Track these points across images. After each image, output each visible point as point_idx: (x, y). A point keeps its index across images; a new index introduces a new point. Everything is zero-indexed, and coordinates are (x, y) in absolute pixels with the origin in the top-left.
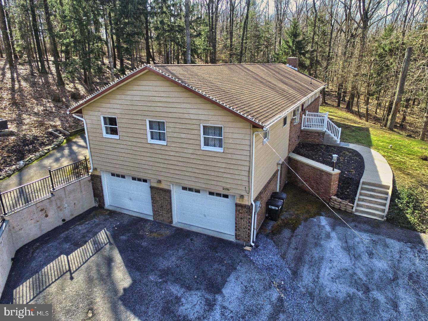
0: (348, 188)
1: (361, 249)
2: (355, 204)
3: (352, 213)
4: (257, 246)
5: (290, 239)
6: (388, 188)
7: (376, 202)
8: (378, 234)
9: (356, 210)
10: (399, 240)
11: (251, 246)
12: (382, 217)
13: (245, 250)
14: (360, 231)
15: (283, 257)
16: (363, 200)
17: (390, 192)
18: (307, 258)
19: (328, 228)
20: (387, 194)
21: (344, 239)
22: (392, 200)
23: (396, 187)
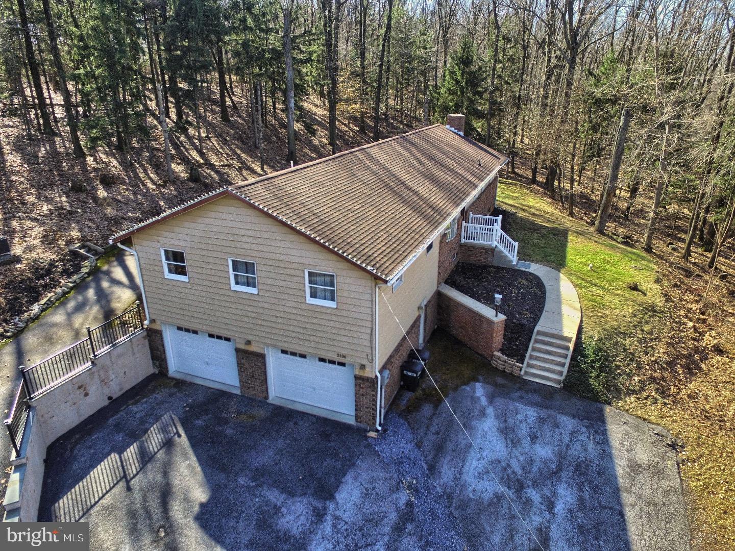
0: (517, 339)
1: (524, 430)
2: (525, 363)
3: (519, 377)
4: (385, 431)
5: (431, 419)
6: (569, 340)
7: (553, 360)
8: (548, 408)
9: (526, 373)
10: (574, 417)
11: (377, 431)
12: (558, 382)
13: (369, 437)
14: (526, 405)
15: (418, 446)
16: (537, 358)
17: (571, 346)
18: (450, 446)
19: (484, 401)
20: (567, 348)
21: (502, 417)
22: (573, 358)
23: (581, 338)
